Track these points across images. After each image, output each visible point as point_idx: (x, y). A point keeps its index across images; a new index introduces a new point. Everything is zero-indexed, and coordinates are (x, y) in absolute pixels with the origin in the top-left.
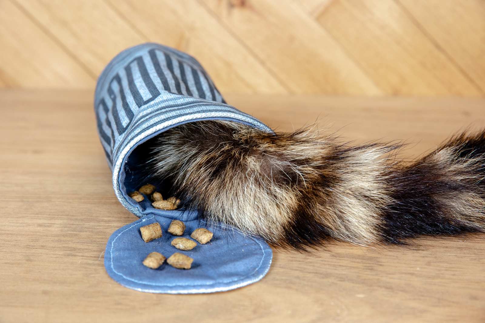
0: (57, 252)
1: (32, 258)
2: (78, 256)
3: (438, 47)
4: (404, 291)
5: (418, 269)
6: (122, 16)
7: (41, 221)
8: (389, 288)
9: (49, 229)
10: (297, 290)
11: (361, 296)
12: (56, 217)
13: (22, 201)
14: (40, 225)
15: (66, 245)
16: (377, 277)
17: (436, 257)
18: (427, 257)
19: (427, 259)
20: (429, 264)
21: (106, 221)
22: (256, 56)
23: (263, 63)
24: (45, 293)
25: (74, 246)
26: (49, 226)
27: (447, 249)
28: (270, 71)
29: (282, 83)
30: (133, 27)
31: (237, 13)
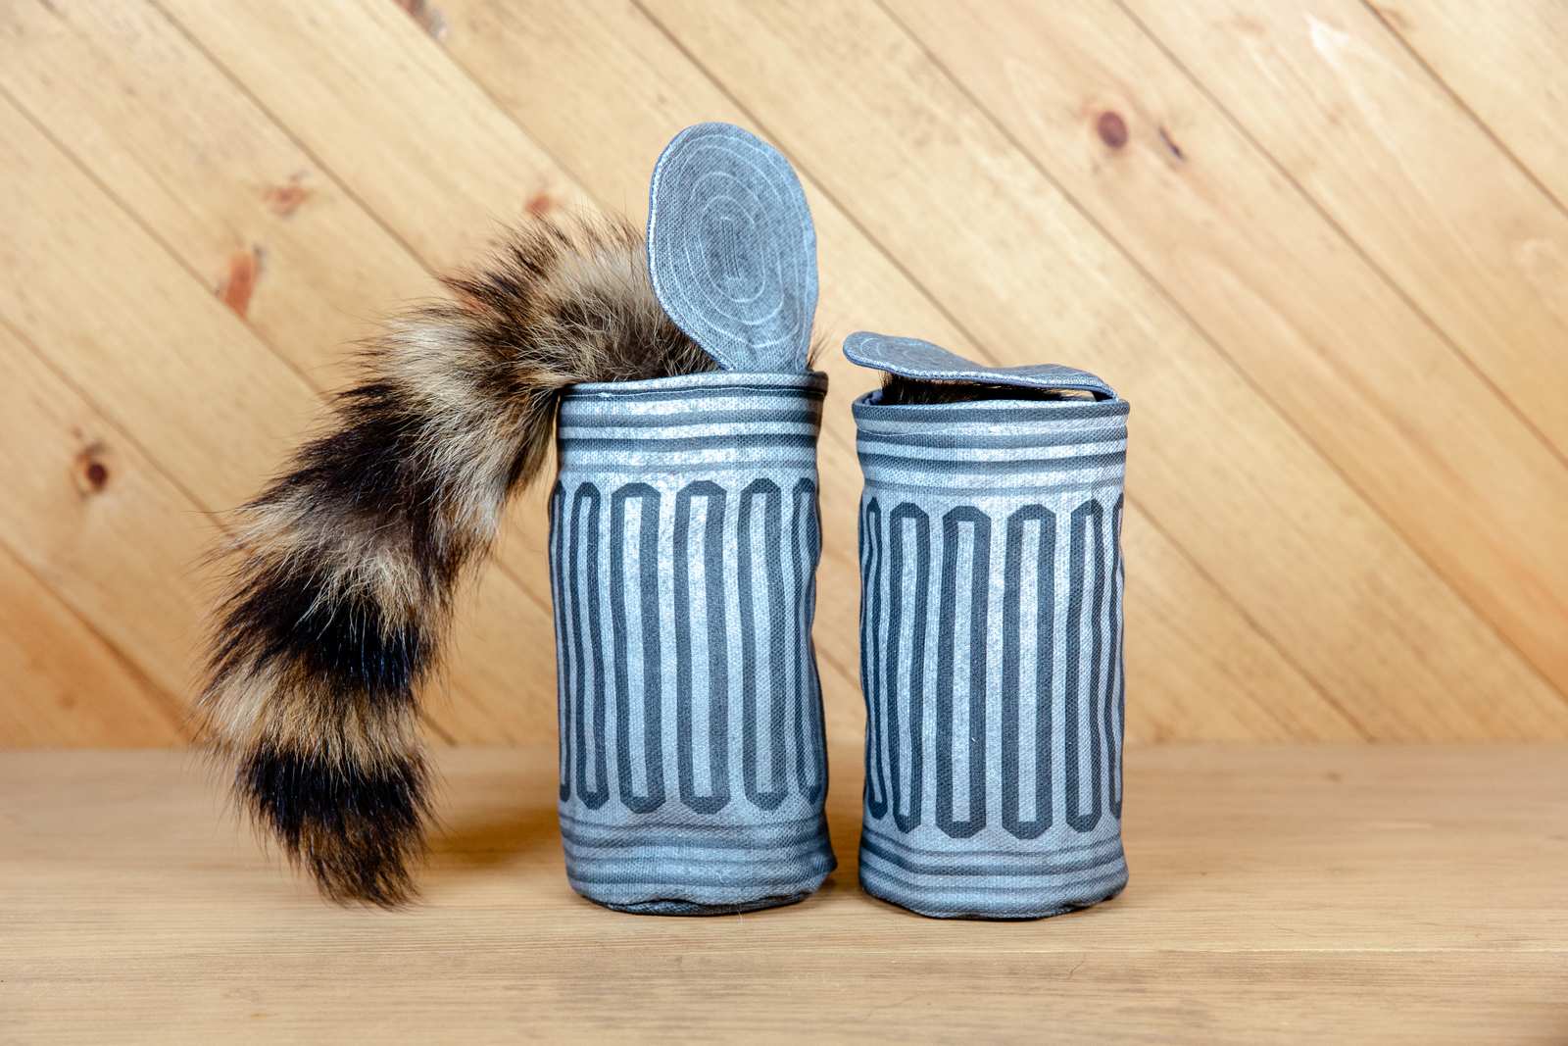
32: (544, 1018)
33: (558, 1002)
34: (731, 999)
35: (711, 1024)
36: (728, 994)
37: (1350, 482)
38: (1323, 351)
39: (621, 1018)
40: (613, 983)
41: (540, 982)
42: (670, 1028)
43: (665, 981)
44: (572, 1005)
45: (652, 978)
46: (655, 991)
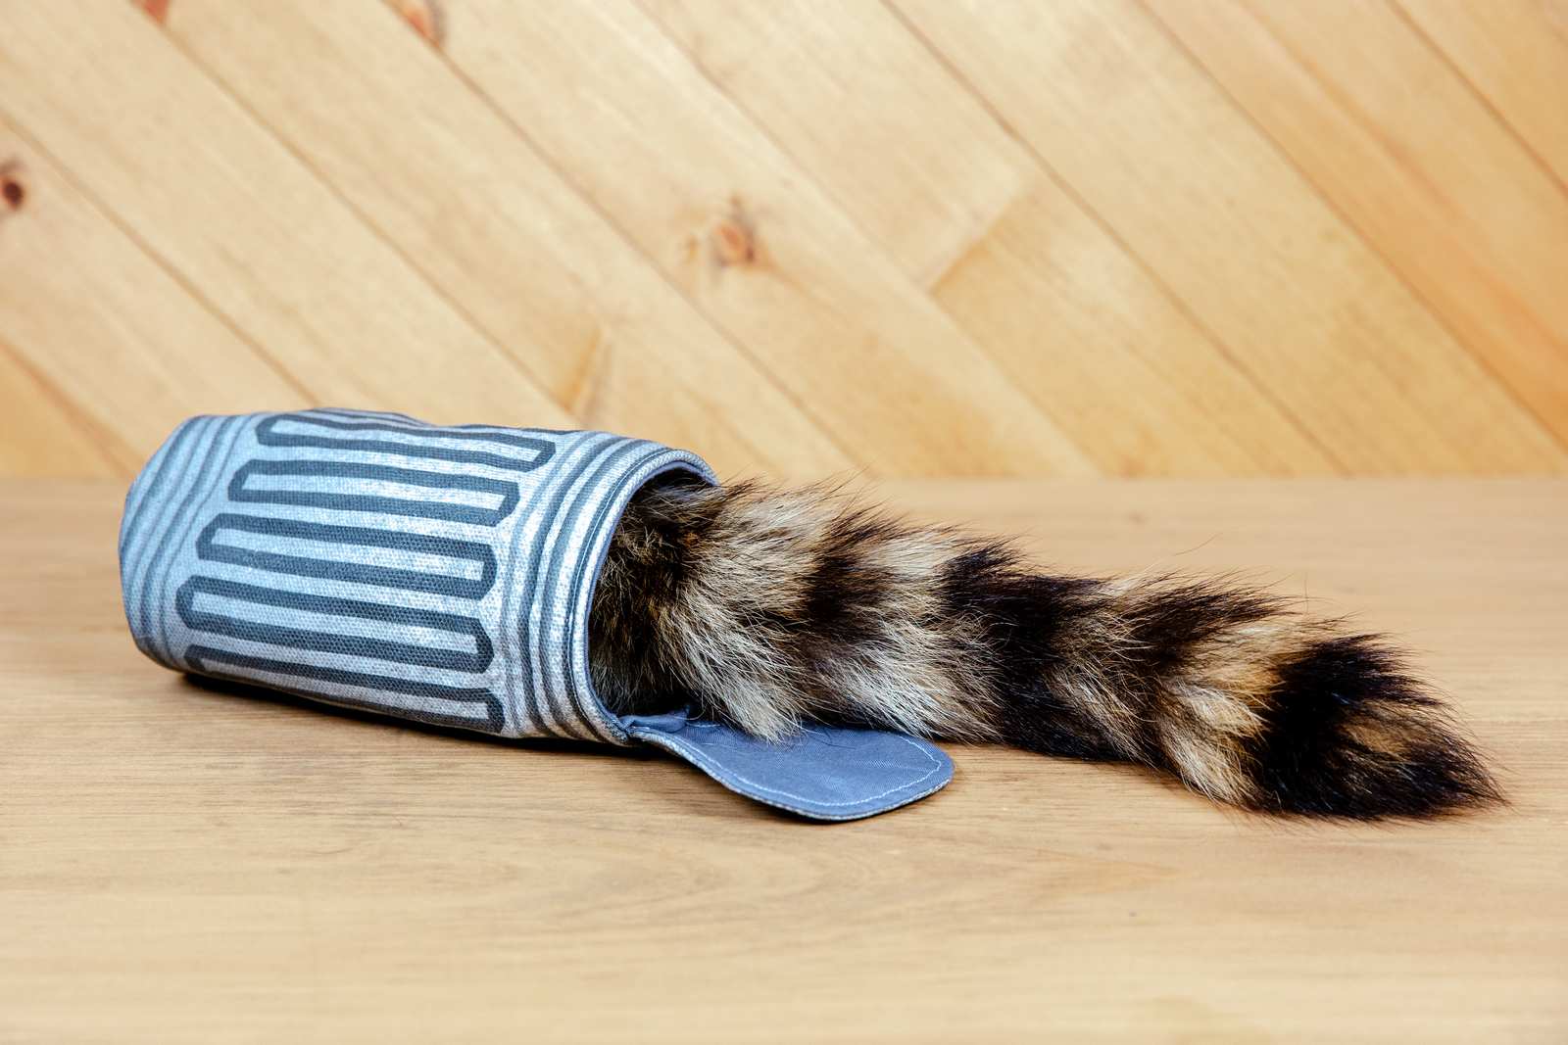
0: (273, 811)
1: (225, 821)
2: (320, 814)
3: (1226, 354)
4: (978, 842)
5: (1005, 809)
6: (441, 291)
7: (211, 760)
8: (948, 838)
9: (235, 772)
10: (773, 848)
11: (896, 852)
12: (239, 751)
13: (146, 726)
14: (209, 767)
15: (286, 798)
16: (924, 824)
17: (1039, 790)
18: (1023, 790)
19: (1023, 794)
20: (1026, 800)
21: (352, 755)
22: (782, 387)
23: (798, 402)
24: (284, 871)
25: (305, 798)
26: (233, 768)
27: (1064, 777)
28: (818, 423)
29: (845, 450)
30: (469, 317)
31: (735, 280)
32: (239, 803)
33: (261, 783)
34: (439, 780)
35: (410, 810)
36: (439, 775)
37: (1333, 206)
38: (1309, 67)
39: (319, 803)
40: (324, 761)
41: (245, 759)
42: (366, 815)
43: (378, 759)
44: (273, 787)
45: (366, 754)
46: (364, 771)
